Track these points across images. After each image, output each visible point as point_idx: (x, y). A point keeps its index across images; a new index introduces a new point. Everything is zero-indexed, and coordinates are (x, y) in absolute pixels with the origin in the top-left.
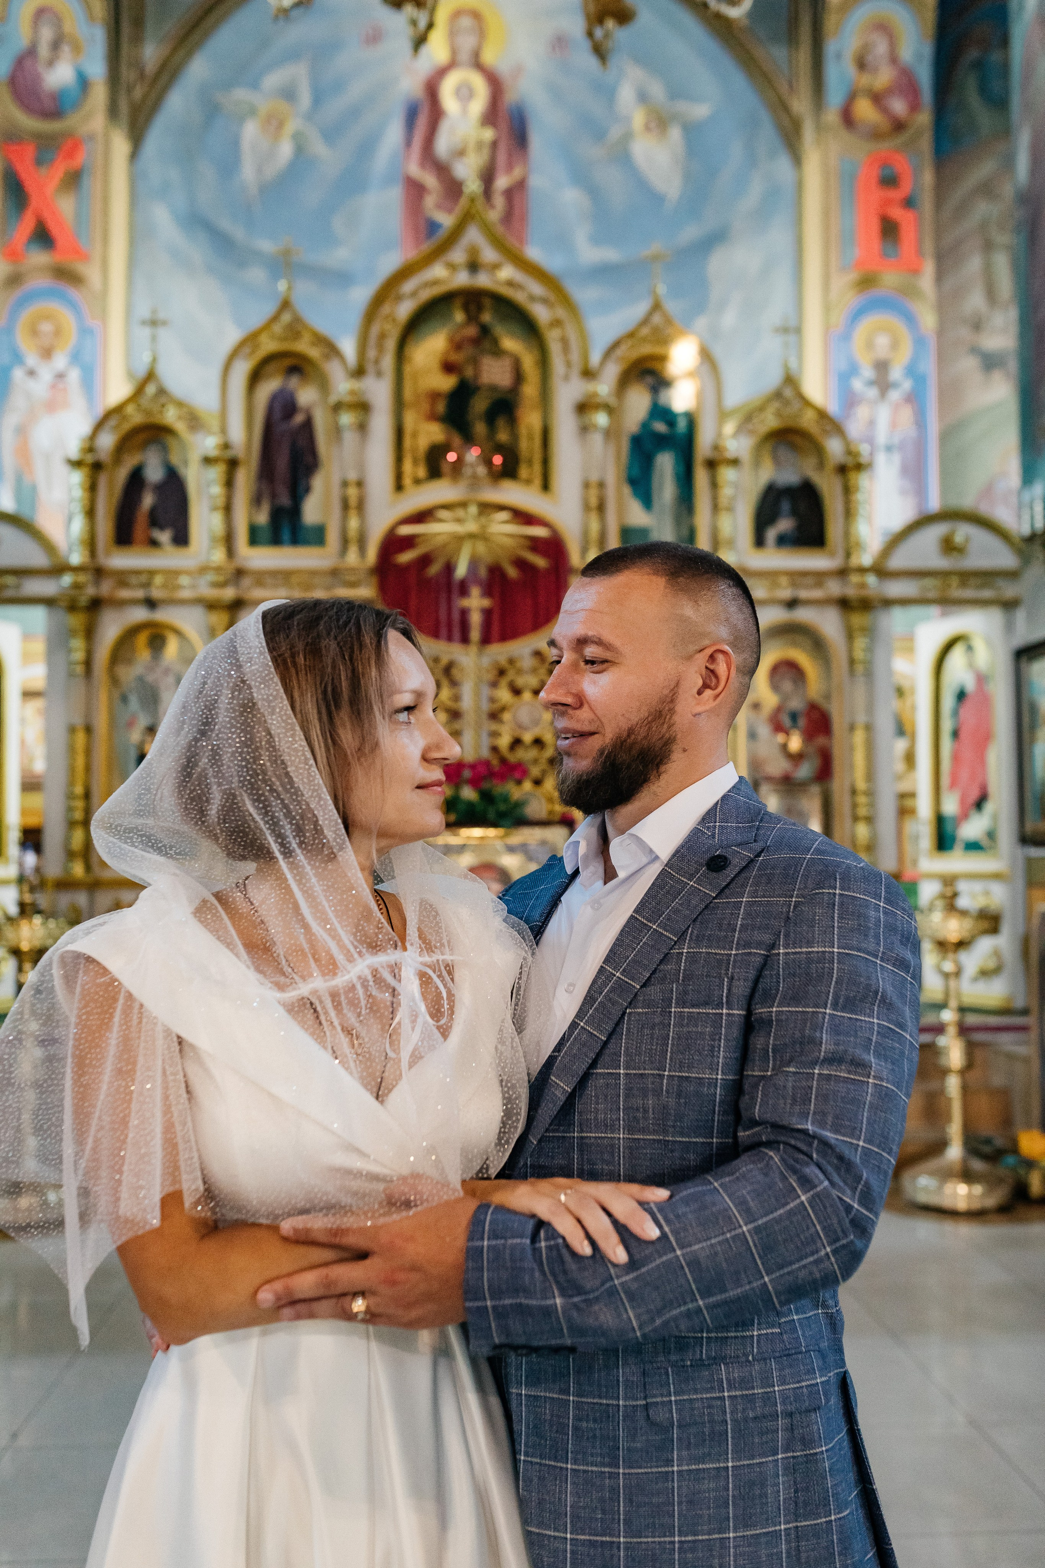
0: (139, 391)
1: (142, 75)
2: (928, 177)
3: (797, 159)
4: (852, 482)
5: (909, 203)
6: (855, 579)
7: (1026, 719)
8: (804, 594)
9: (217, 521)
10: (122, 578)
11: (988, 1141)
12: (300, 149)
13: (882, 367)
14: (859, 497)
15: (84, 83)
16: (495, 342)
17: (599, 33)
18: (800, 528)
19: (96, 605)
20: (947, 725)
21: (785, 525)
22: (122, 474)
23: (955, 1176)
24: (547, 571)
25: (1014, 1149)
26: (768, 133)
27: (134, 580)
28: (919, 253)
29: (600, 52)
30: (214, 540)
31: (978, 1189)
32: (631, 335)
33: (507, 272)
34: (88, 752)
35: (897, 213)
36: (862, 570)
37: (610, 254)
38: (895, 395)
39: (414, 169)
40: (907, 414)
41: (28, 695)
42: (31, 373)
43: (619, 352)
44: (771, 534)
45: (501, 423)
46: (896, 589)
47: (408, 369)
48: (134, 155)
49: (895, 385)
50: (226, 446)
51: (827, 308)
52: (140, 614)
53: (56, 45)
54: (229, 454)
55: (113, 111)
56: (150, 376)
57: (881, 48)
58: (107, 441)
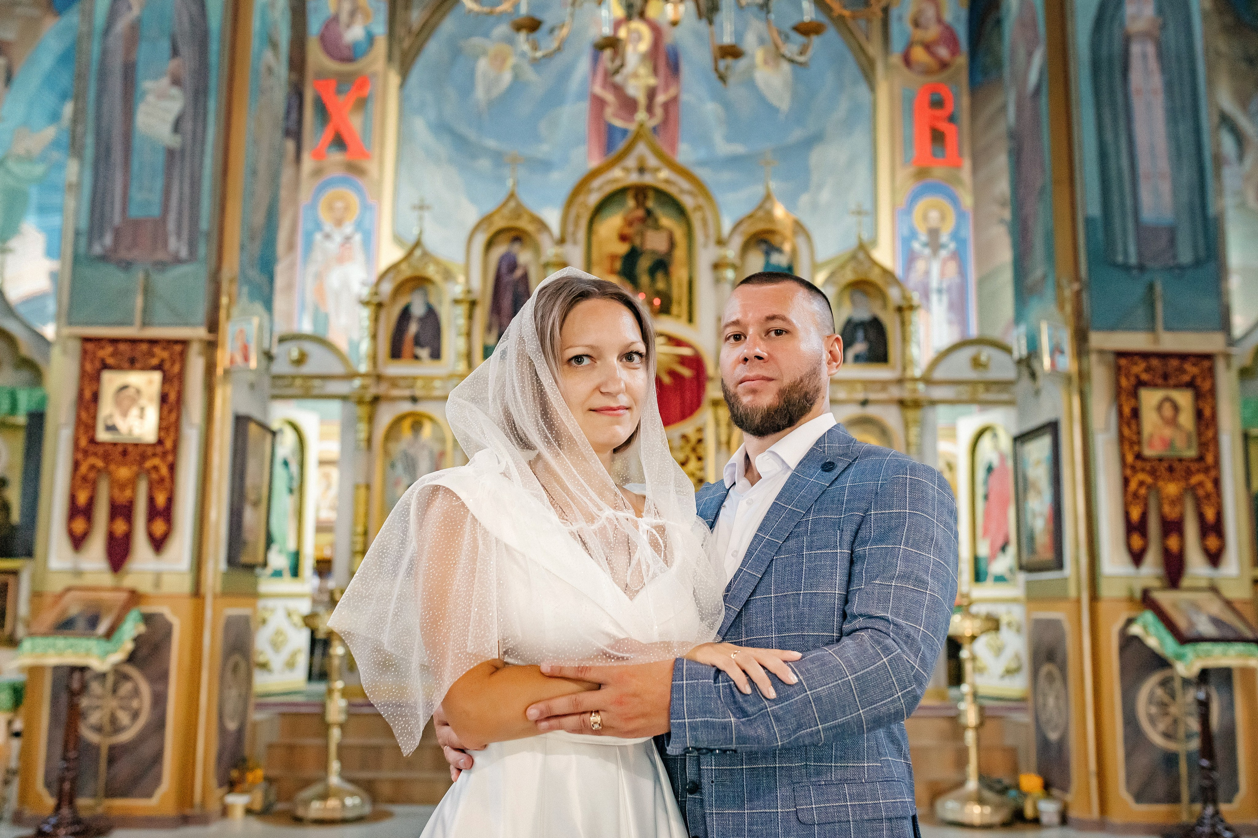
0: (410, 254)
1: (410, 31)
2: (965, 101)
3: (872, 88)
4: (907, 318)
5: (951, 119)
6: (909, 386)
7: (1021, 484)
8: (872, 396)
9: (461, 344)
10: (394, 382)
11: (999, 782)
12: (516, 77)
13: (934, 233)
14: (912, 328)
15: (371, 39)
16: (656, 221)
17: (722, 64)
18: (870, 349)
19: (376, 400)
20: (980, 491)
21: (860, 347)
22: (396, 311)
23: (973, 801)
24: (691, 380)
25: (1017, 787)
26: (851, 68)
27: (402, 383)
28: (960, 155)
29: (722, 78)
30: (458, 356)
31: (988, 810)
32: (751, 216)
33: (664, 174)
34: (368, 502)
35: (943, 126)
36: (915, 380)
37: (739, 149)
38: (944, 253)
39: (598, 90)
40: (952, 268)
41: (322, 463)
42: (328, 236)
43: (742, 228)
44: (851, 354)
45: (660, 276)
46: (938, 393)
47: (595, 239)
48: (402, 85)
49: (943, 246)
50: (469, 292)
51: (893, 191)
52: (406, 407)
53: (353, 14)
54: (472, 297)
55: (390, 58)
56: (418, 244)
57: (930, 12)
58: (387, 288)
